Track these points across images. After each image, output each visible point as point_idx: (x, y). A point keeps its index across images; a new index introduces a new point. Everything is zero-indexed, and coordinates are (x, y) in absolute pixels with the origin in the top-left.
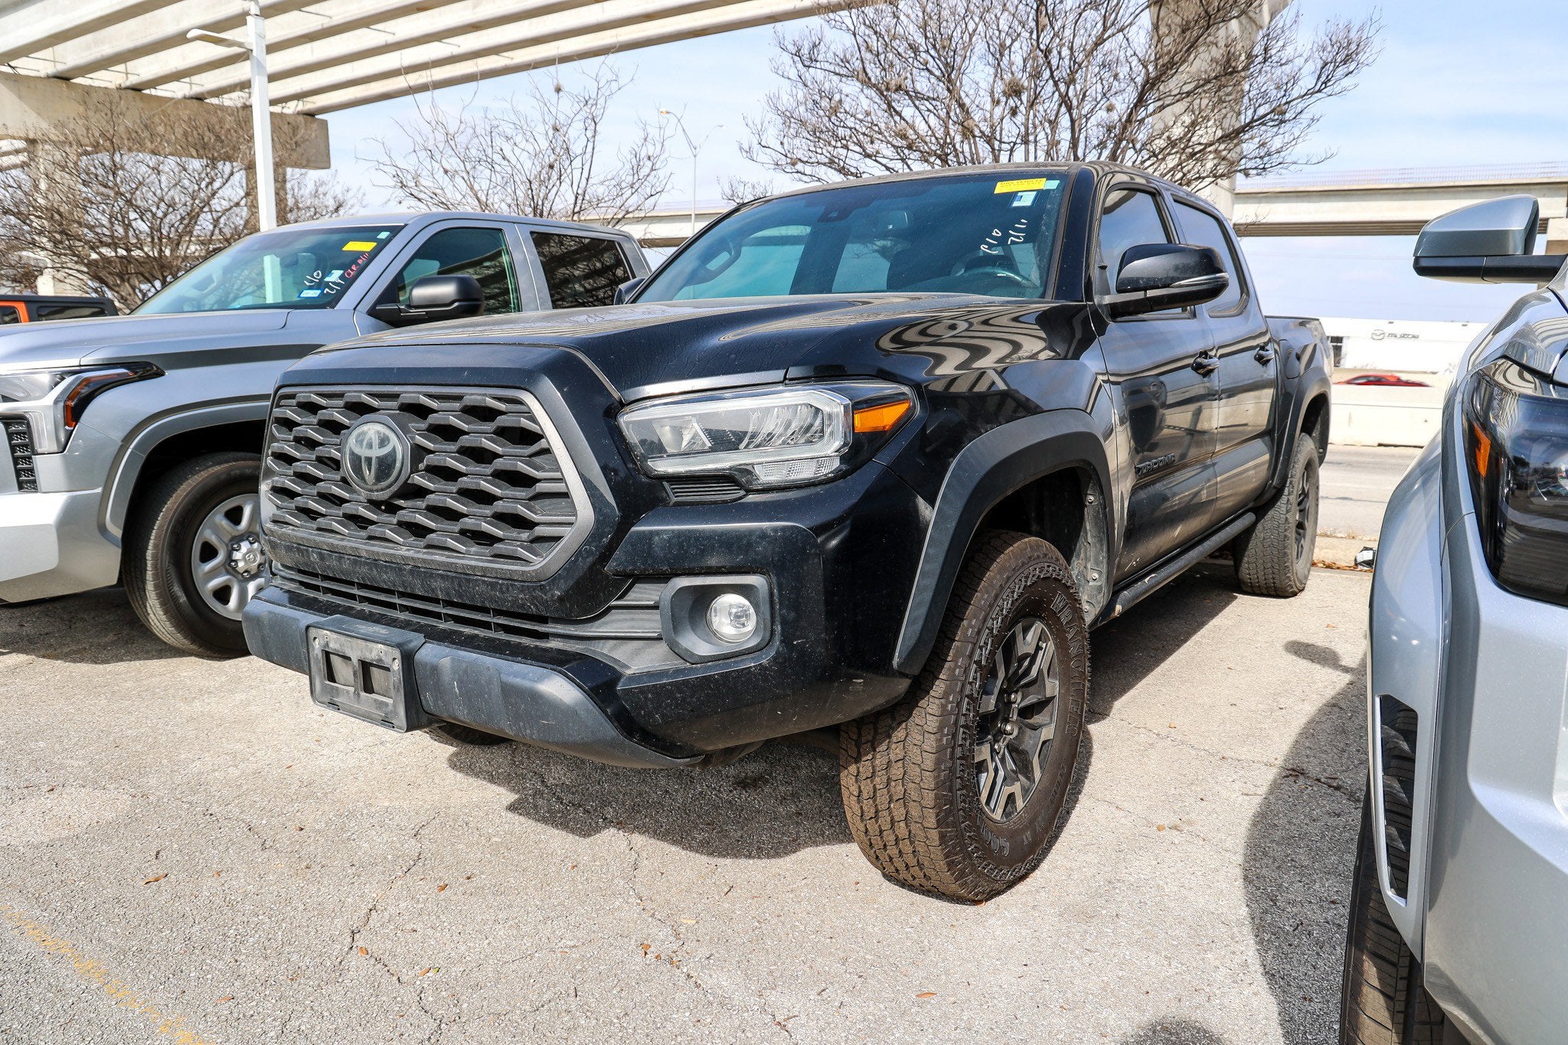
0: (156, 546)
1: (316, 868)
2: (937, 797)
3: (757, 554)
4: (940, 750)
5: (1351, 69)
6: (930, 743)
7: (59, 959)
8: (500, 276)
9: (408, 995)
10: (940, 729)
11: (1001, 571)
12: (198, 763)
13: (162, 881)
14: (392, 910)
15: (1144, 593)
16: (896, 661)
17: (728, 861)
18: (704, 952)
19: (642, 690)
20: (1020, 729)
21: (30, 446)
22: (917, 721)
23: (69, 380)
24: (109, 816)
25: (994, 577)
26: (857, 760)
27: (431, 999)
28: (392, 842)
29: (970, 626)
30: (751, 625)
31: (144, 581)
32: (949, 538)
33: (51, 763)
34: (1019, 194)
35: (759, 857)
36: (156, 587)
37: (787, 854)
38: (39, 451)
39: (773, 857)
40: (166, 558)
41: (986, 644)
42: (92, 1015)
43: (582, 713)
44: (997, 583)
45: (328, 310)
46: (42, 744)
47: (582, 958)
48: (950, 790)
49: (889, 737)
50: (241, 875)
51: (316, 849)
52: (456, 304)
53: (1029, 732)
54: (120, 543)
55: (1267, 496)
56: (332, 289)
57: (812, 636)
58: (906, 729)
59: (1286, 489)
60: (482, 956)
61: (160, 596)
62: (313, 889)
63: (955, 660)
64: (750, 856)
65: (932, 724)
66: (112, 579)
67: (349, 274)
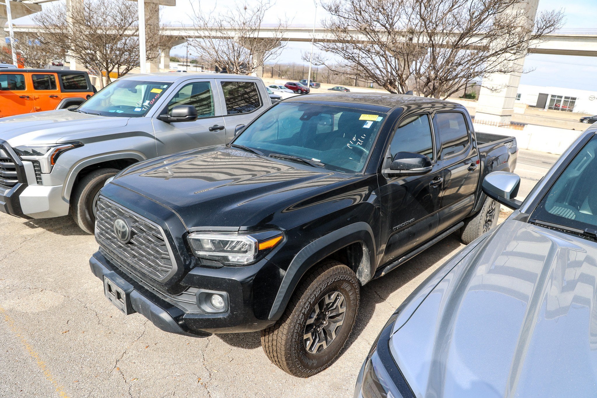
0: (81, 203)
1: (112, 333)
2: (285, 353)
3: (224, 286)
4: (287, 340)
5: (551, 30)
6: (284, 337)
7: (34, 359)
8: (209, 98)
9: (127, 388)
10: (287, 333)
11: (317, 282)
12: (86, 285)
13: (67, 333)
14: (130, 354)
15: (397, 266)
16: (269, 318)
17: (235, 348)
18: (216, 384)
19: (190, 319)
20: (329, 322)
21: (40, 170)
22: (281, 330)
23: (52, 149)
24: (57, 304)
25: (314, 284)
26: (265, 336)
27: (133, 390)
28: (137, 326)
29: (302, 301)
30: (223, 305)
31: (77, 213)
32: (290, 281)
33: (44, 279)
34: (367, 122)
35: (246, 348)
36: (81, 216)
37: (254, 348)
38: (43, 172)
39: (250, 348)
40: (84, 207)
41: (307, 307)
42: (39, 382)
43: (171, 325)
44: (315, 286)
45: (143, 118)
46: (42, 270)
47: (180, 381)
48: (290, 351)
49: (273, 332)
50: (90, 333)
51: (114, 326)
52: (187, 117)
53: (332, 324)
54: (69, 202)
55: (472, 214)
56: (145, 108)
57: (239, 312)
58: (278, 331)
59: (481, 211)
60: (151, 376)
61: (82, 219)
62: (109, 342)
63: (295, 312)
64: (243, 347)
65: (285, 332)
66: (66, 213)
67: (151, 103)
